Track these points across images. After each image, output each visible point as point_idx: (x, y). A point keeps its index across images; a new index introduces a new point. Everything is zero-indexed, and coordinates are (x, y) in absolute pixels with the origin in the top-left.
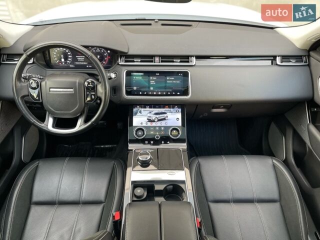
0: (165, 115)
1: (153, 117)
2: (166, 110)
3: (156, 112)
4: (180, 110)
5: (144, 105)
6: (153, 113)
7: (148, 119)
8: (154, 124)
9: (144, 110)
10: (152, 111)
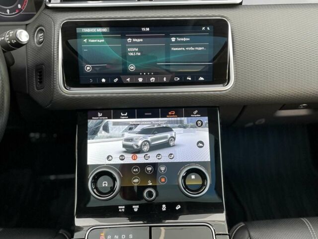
0: (168, 135)
1: (139, 140)
2: (169, 122)
3: (145, 127)
4: (205, 120)
5: (114, 109)
6: (138, 129)
7: (124, 146)
8: (140, 159)
9: (115, 124)
10: (136, 125)
